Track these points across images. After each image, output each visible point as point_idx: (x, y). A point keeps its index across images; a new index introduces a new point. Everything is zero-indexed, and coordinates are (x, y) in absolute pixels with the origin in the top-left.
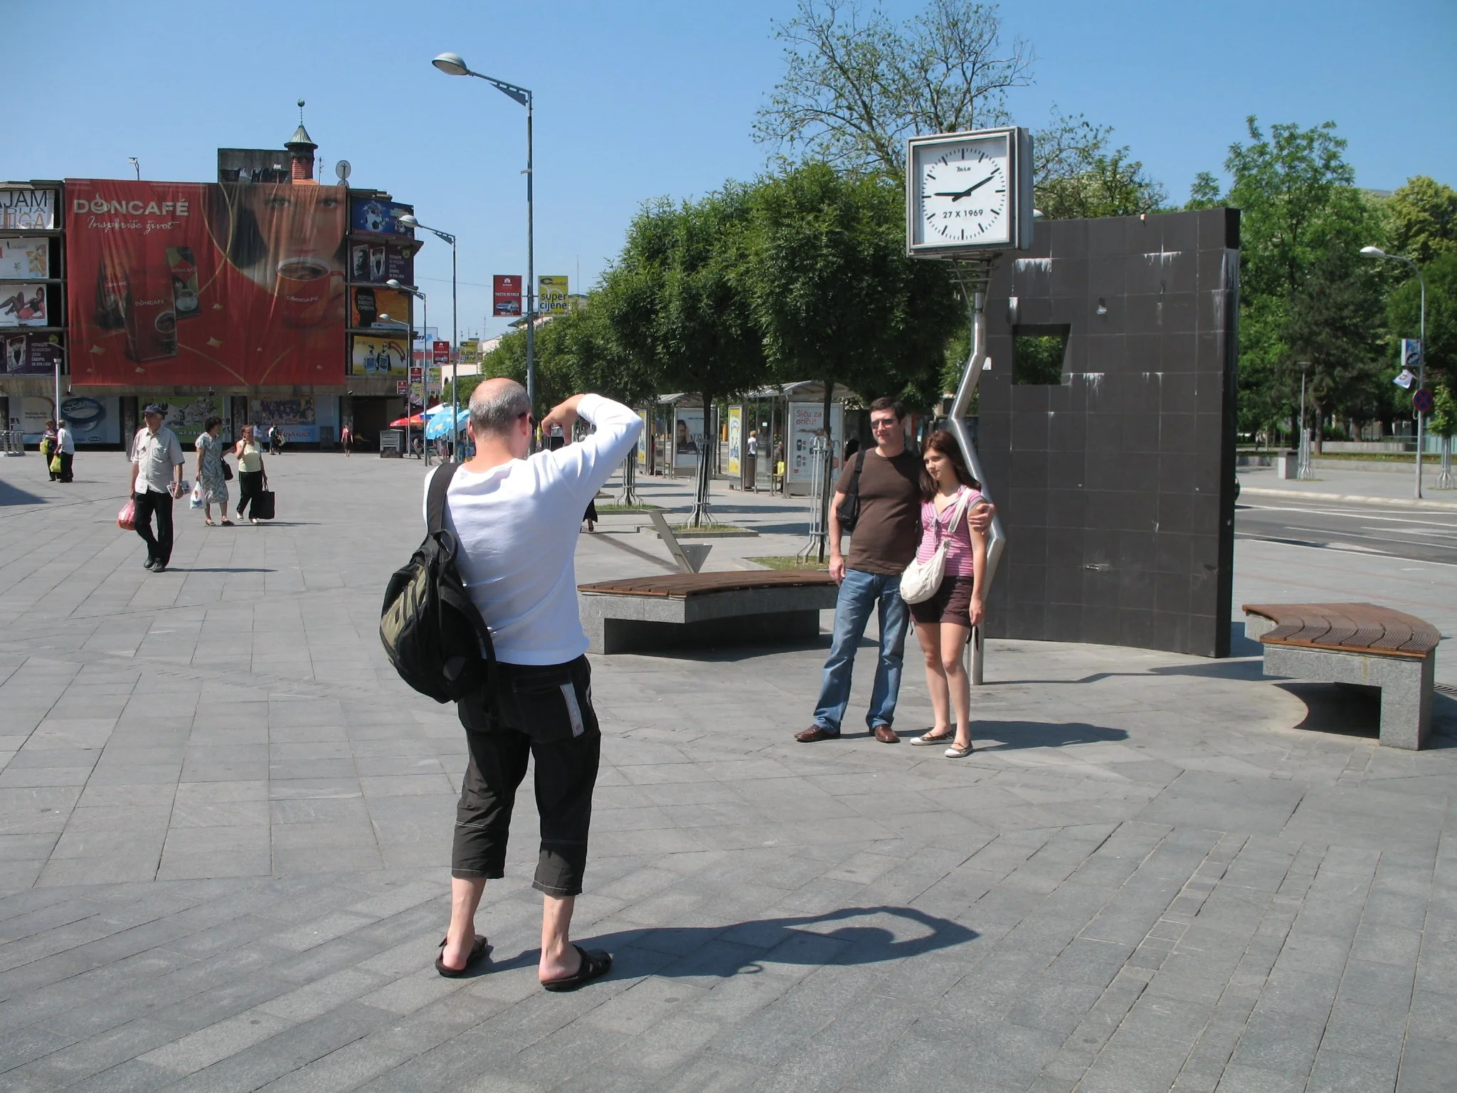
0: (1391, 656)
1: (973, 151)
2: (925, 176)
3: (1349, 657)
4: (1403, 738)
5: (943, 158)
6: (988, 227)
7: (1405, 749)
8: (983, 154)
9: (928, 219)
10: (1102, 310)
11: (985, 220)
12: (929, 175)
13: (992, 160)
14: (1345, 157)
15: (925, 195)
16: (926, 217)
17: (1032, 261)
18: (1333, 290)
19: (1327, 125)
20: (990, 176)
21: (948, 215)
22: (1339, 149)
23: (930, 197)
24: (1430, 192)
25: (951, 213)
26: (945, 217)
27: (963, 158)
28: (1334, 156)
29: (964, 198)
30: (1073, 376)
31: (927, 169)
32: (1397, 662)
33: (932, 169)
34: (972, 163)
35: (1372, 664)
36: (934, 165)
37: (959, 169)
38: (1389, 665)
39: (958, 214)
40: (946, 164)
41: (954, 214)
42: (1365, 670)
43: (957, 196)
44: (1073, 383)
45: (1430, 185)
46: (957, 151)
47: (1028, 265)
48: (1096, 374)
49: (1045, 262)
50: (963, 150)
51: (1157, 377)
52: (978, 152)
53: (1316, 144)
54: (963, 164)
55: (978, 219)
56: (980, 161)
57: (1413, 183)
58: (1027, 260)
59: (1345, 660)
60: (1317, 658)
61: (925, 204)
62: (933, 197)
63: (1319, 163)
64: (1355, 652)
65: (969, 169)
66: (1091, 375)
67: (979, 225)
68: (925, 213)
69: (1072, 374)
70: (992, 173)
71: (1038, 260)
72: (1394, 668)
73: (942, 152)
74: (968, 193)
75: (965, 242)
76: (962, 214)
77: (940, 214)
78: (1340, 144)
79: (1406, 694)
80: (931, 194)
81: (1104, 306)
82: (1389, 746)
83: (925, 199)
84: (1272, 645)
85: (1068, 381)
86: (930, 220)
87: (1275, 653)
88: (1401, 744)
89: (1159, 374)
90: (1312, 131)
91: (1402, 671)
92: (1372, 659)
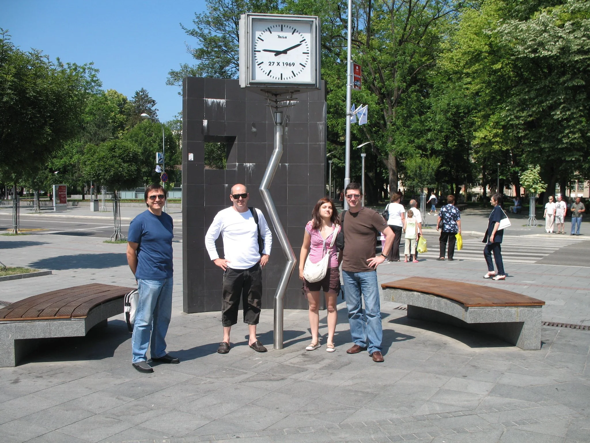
0: (529, 306)
1: (289, 27)
2: (257, 38)
3: (510, 309)
4: (534, 345)
5: (268, 28)
6: (298, 74)
7: (535, 350)
8: (295, 30)
9: (258, 65)
10: (254, 130)
11: (297, 69)
12: (259, 38)
13: (301, 34)
14: (99, 76)
15: (256, 50)
16: (257, 64)
17: (215, 100)
18: (100, 132)
19: (91, 64)
20: (299, 43)
21: (272, 64)
22: (96, 73)
23: (260, 51)
24: (116, 96)
25: (274, 63)
26: (270, 65)
27: (282, 30)
28: (94, 76)
29: (282, 55)
30: (238, 165)
31: (258, 34)
32: (532, 309)
33: (261, 35)
34: (289, 34)
35: (521, 311)
36: (263, 32)
37: (279, 37)
38: (528, 311)
39: (278, 64)
40: (271, 33)
41: (276, 64)
42: (518, 314)
43: (278, 53)
44: (238, 168)
45: (115, 93)
46: (278, 26)
47: (213, 102)
48: (251, 164)
49: (222, 101)
50: (282, 26)
51: (285, 166)
52: (291, 28)
53: (87, 71)
54: (282, 34)
55: (292, 68)
56: (293, 34)
57: (109, 92)
58: (212, 100)
59: (508, 310)
60: (495, 311)
61: (256, 55)
62: (262, 52)
63: (89, 79)
64: (513, 306)
65: (286, 38)
66: (248, 165)
67: (292, 72)
68: (256, 61)
69: (237, 164)
70: (301, 42)
71: (218, 100)
72: (530, 312)
73: (269, 25)
74: (285, 52)
75: (283, 81)
76: (281, 64)
77: (266, 63)
78: (97, 71)
79: (536, 323)
80: (261, 50)
81: (255, 127)
82: (528, 350)
83: (256, 53)
84: (473, 308)
85: (235, 167)
86: (259, 66)
87: (474, 311)
88: (533, 348)
89: (287, 164)
90: (85, 65)
91: (534, 313)
92: (521, 309)
